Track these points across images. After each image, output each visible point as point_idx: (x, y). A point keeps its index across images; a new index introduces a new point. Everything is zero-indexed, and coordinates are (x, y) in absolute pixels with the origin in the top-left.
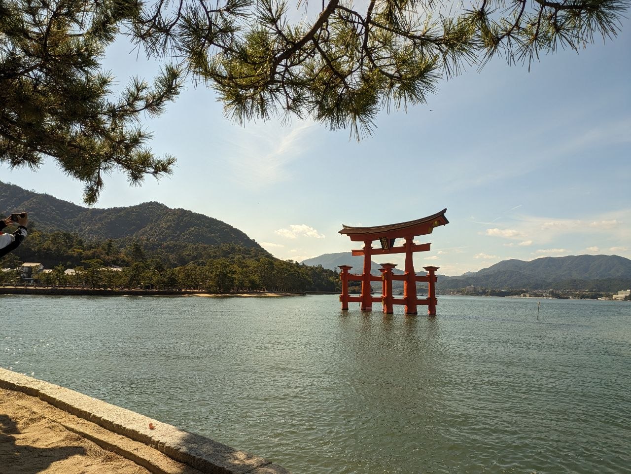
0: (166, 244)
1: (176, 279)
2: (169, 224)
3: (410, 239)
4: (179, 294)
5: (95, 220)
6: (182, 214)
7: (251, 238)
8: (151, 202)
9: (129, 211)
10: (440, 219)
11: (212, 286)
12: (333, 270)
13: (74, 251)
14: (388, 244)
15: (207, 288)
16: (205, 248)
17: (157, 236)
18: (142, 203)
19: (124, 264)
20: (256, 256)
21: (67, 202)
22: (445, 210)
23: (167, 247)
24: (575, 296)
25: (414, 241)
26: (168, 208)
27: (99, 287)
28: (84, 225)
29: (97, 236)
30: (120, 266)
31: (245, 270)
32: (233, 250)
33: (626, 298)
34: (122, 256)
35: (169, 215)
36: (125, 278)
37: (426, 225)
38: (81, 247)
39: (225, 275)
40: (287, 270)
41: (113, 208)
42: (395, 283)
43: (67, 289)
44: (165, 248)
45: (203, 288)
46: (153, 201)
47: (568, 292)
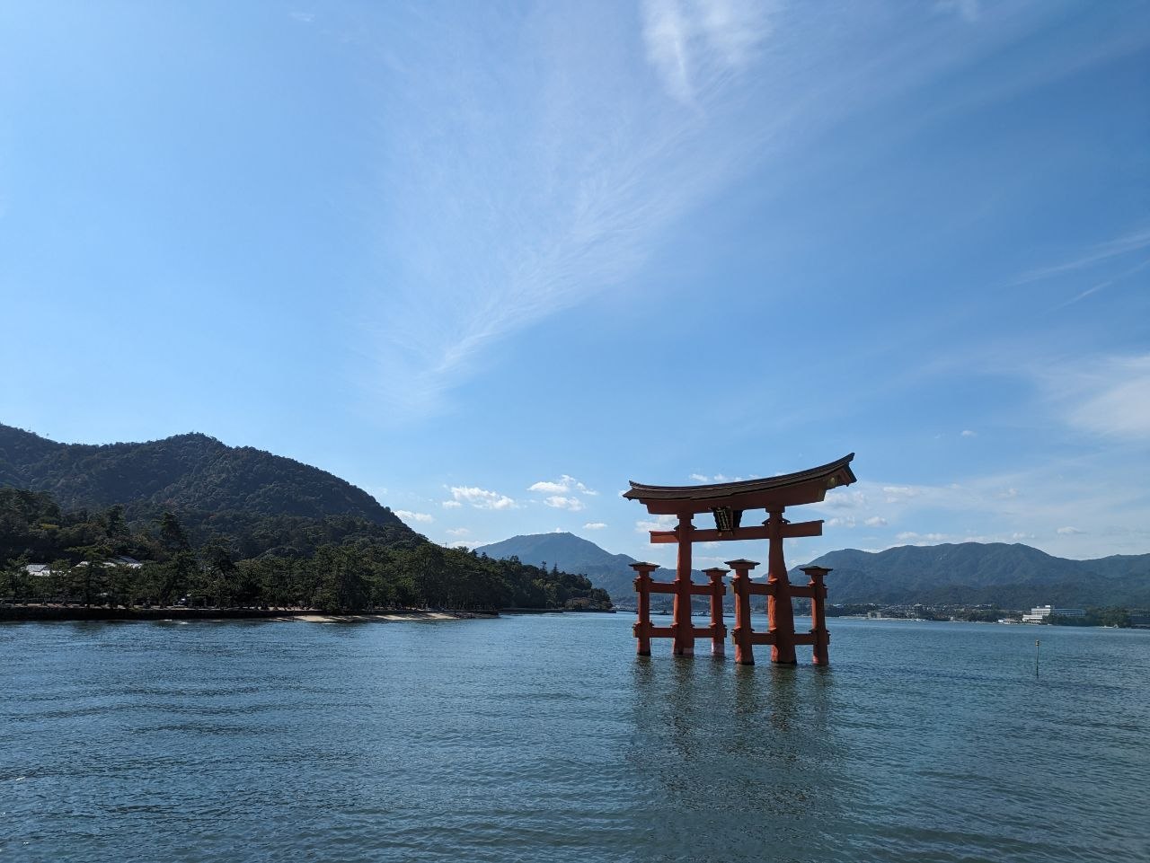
0: (218, 514)
1: (259, 585)
2: (224, 476)
3: (776, 512)
4: (266, 616)
5: (77, 466)
6: (251, 457)
7: (384, 505)
8: (192, 433)
9: (146, 451)
10: (840, 473)
11: (329, 600)
12: (540, 567)
13: (40, 527)
14: (730, 521)
15: (318, 605)
16: (295, 522)
17: (200, 498)
18: (173, 435)
19: (143, 554)
20: (395, 539)
21: (21, 430)
22: (851, 457)
23: (222, 520)
24: (960, 617)
25: (785, 516)
26: (224, 446)
27: (101, 601)
28: (54, 476)
29: (79, 497)
30: (137, 559)
31: (389, 566)
32: (351, 527)
33: (1045, 620)
34: (139, 538)
35: (225, 459)
36: (151, 583)
37: (812, 484)
38: (54, 518)
39: (356, 579)
40: (467, 567)
41: (114, 444)
42: (754, 599)
43: (31, 608)
44: (216, 523)
45: (309, 605)
46: (195, 433)
47: (946, 608)
